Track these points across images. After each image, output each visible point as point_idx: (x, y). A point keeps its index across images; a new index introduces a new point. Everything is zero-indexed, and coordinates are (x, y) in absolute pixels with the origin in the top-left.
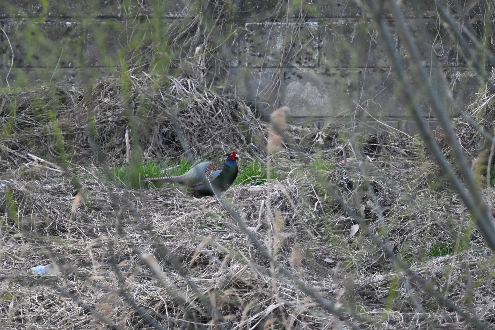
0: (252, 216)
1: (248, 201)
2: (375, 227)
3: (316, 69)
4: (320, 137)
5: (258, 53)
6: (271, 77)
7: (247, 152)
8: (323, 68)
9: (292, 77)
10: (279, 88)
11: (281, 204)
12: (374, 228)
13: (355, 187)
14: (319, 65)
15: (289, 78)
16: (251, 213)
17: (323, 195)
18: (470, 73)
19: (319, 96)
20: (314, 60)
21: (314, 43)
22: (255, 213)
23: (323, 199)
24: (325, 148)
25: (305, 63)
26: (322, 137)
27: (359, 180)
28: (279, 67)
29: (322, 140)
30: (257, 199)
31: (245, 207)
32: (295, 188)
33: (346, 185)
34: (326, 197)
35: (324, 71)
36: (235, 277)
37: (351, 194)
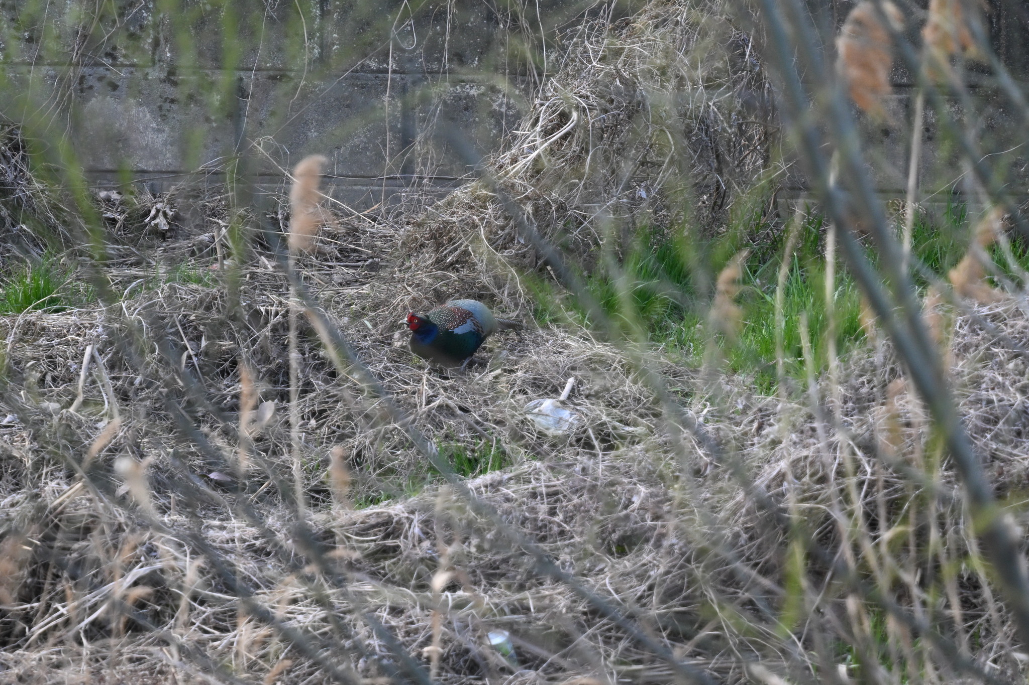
0: (48, 378)
1: (40, 346)
2: (309, 407)
3: (147, 70)
4: (161, 214)
5: (26, 34)
6: (53, 84)
7: (13, 242)
8: (162, 69)
9: (97, 85)
10: (71, 110)
11: (109, 356)
12: (307, 410)
13: (266, 323)
14: (154, 63)
15: (91, 87)
16: (46, 373)
17: (198, 338)
18: (472, 88)
19: (153, 129)
20: (143, 51)
21: (145, 15)
22: (56, 373)
23: (199, 346)
24: (171, 237)
25: (125, 56)
26: (165, 214)
27: (274, 309)
28: (71, 64)
29: (165, 222)
30: (59, 344)
31: (33, 359)
32: (140, 322)
33: (247, 317)
34: (204, 343)
35: (163, 75)
36: (55, 509)
37: (258, 337)
